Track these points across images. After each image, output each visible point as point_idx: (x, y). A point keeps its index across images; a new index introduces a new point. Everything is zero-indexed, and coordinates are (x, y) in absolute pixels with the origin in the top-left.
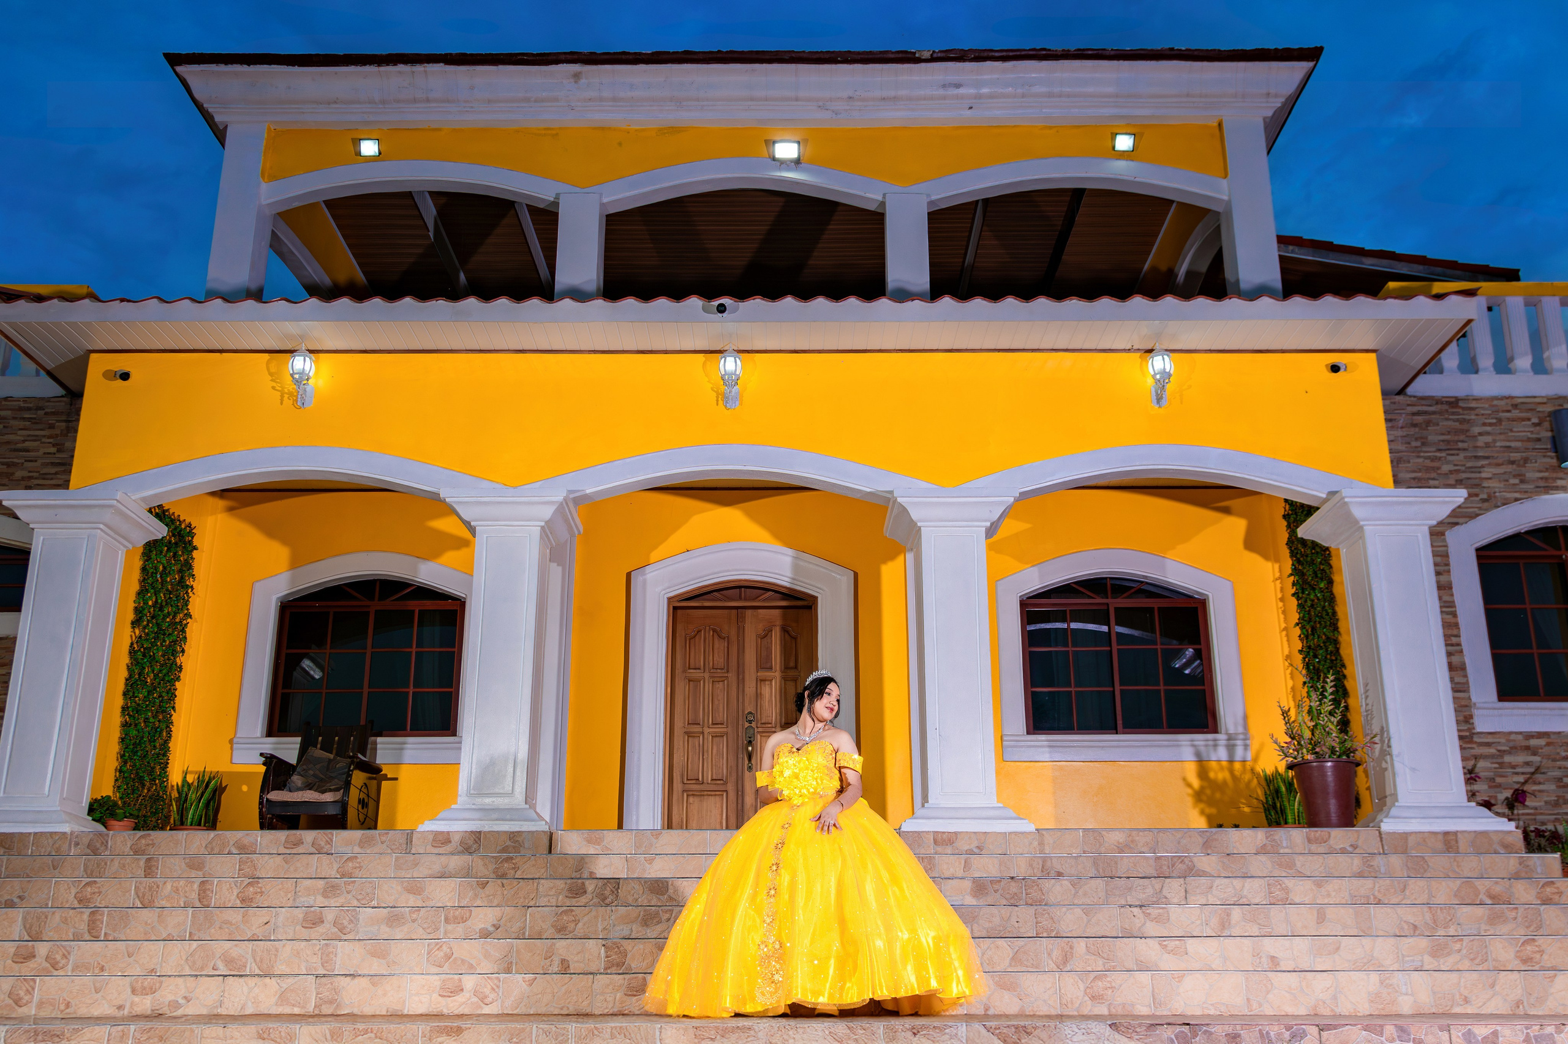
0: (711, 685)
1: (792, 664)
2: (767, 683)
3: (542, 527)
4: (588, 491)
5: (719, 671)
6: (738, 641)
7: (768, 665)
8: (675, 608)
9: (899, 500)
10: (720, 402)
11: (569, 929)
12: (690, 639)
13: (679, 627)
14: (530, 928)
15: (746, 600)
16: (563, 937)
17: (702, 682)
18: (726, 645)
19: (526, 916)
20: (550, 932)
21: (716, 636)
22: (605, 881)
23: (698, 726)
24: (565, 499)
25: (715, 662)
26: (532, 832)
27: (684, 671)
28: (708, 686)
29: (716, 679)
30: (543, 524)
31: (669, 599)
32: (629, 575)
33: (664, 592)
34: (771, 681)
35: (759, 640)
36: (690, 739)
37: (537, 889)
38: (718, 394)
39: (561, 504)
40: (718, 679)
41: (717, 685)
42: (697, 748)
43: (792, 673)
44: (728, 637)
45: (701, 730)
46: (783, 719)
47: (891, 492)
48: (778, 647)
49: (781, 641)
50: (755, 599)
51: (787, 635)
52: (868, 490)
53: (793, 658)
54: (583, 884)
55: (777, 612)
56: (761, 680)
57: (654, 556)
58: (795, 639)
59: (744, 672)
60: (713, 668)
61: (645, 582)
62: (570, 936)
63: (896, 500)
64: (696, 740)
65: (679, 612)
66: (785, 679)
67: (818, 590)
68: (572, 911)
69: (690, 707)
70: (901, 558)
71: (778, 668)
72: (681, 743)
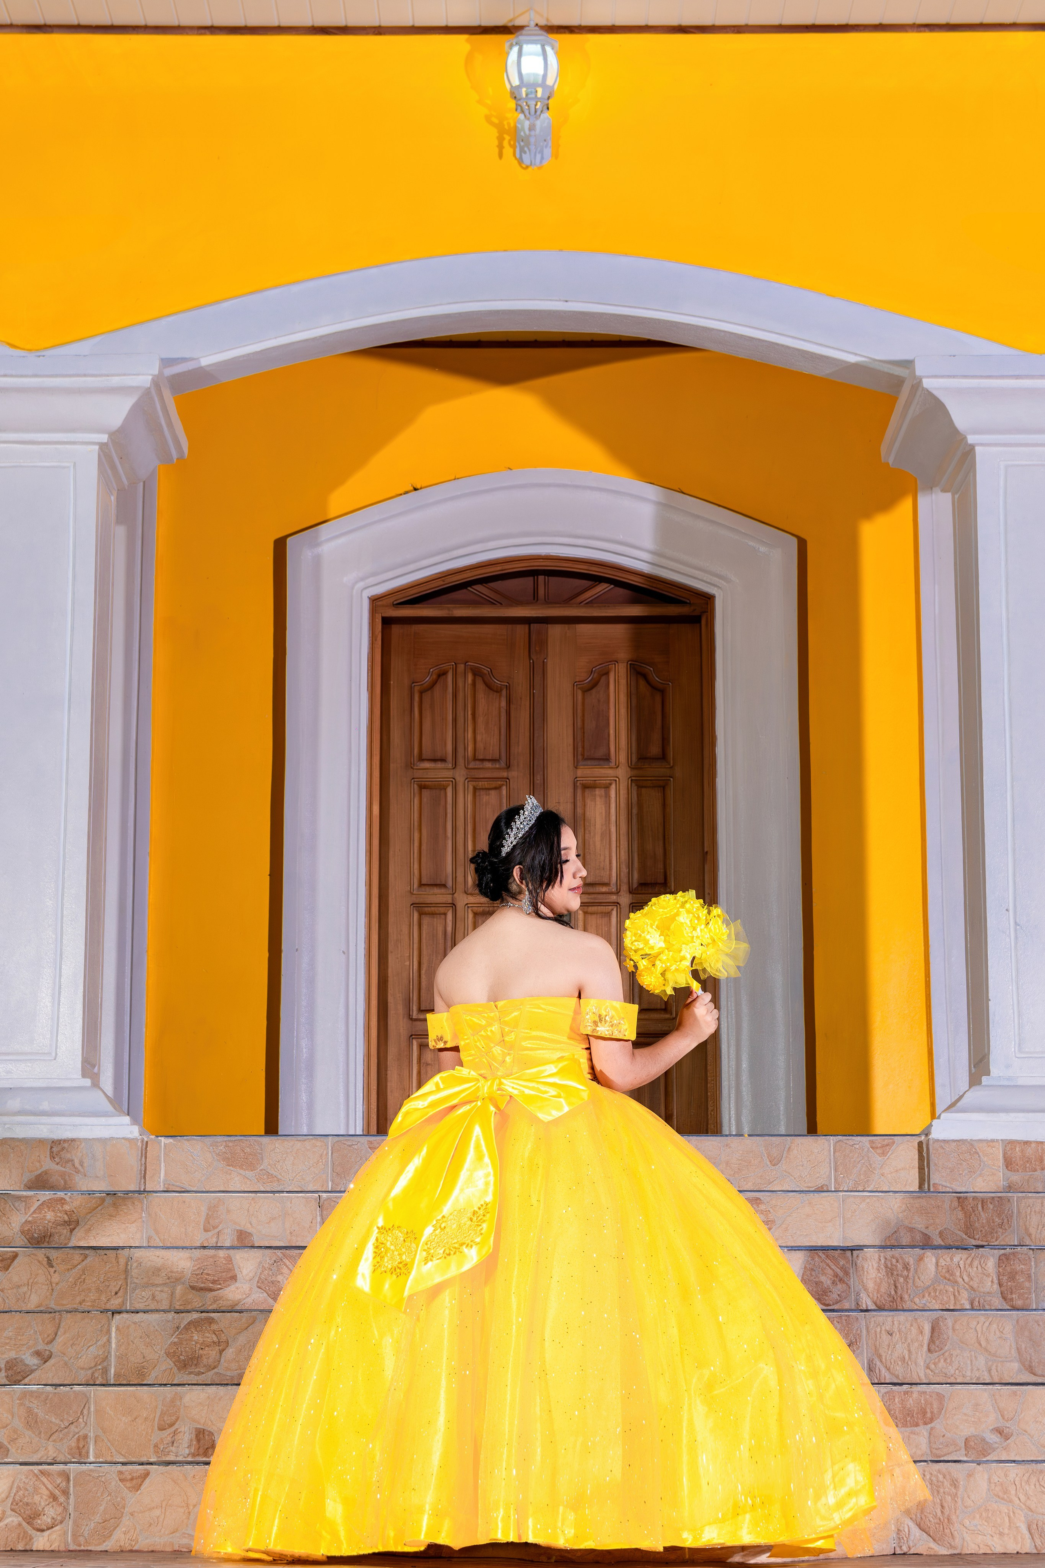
0: (470, 797)
1: (655, 750)
2: (598, 792)
3: (102, 446)
4: (205, 362)
5: (488, 765)
6: (532, 696)
7: (600, 753)
8: (387, 622)
9: (927, 383)
10: (508, 151)
11: (205, 1361)
12: (421, 693)
13: (397, 664)
14: (119, 1358)
15: (549, 602)
16: (193, 1379)
17: (449, 790)
18: (504, 704)
19: (109, 1332)
20: (163, 1368)
21: (480, 686)
22: (279, 1253)
23: (443, 890)
24: (156, 383)
25: (480, 745)
26: (103, 1141)
27: (410, 766)
28: (465, 799)
29: (480, 784)
30: (104, 438)
31: (375, 601)
32: (280, 546)
33: (361, 585)
34: (607, 787)
35: (580, 693)
36: (426, 920)
37: (126, 1271)
38: (502, 132)
39: (147, 392)
40: (485, 784)
41: (484, 798)
42: (441, 941)
43: (656, 770)
44: (508, 688)
45: (449, 899)
46: (636, 876)
47: (908, 364)
48: (623, 711)
49: (629, 695)
50: (567, 601)
51: (642, 683)
52: (852, 359)
53: (656, 737)
54: (229, 1259)
55: (619, 630)
56: (585, 787)
57: (337, 501)
58: (662, 692)
59: (544, 768)
60: (475, 759)
61: (317, 561)
62: (208, 1377)
63: (920, 382)
64: (438, 923)
65: (396, 629)
66: (638, 783)
67: (715, 580)
68: (211, 1321)
69: (424, 847)
70: (905, 506)
71: (623, 758)
72: (405, 930)
